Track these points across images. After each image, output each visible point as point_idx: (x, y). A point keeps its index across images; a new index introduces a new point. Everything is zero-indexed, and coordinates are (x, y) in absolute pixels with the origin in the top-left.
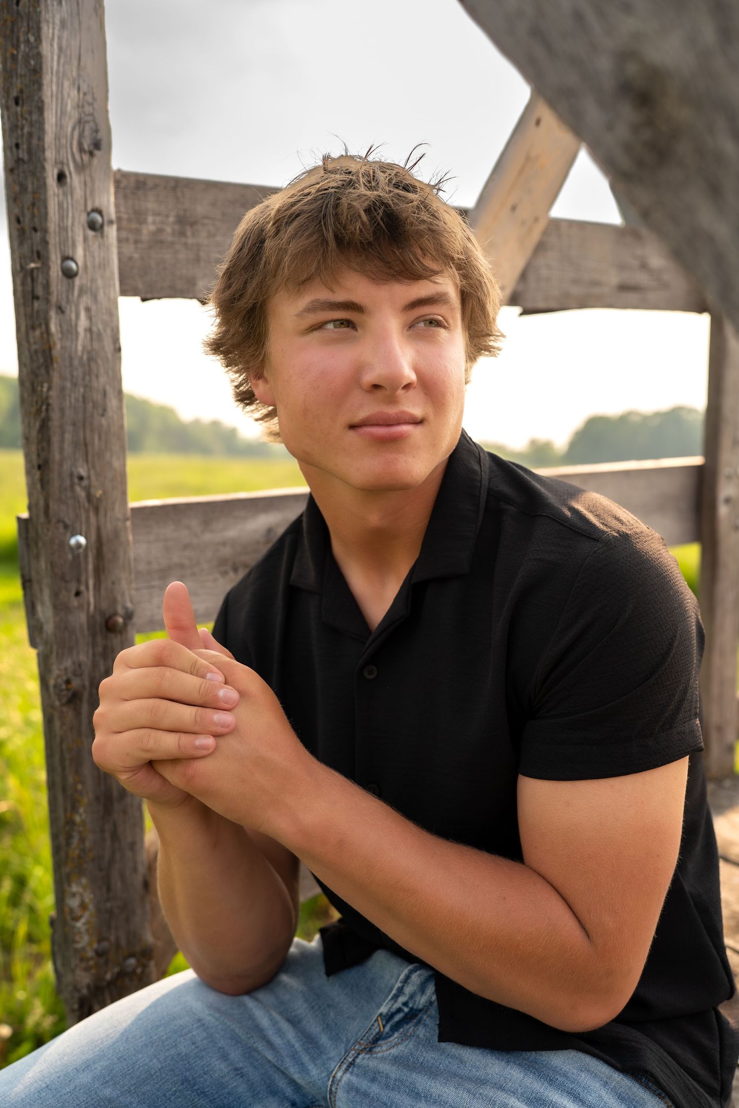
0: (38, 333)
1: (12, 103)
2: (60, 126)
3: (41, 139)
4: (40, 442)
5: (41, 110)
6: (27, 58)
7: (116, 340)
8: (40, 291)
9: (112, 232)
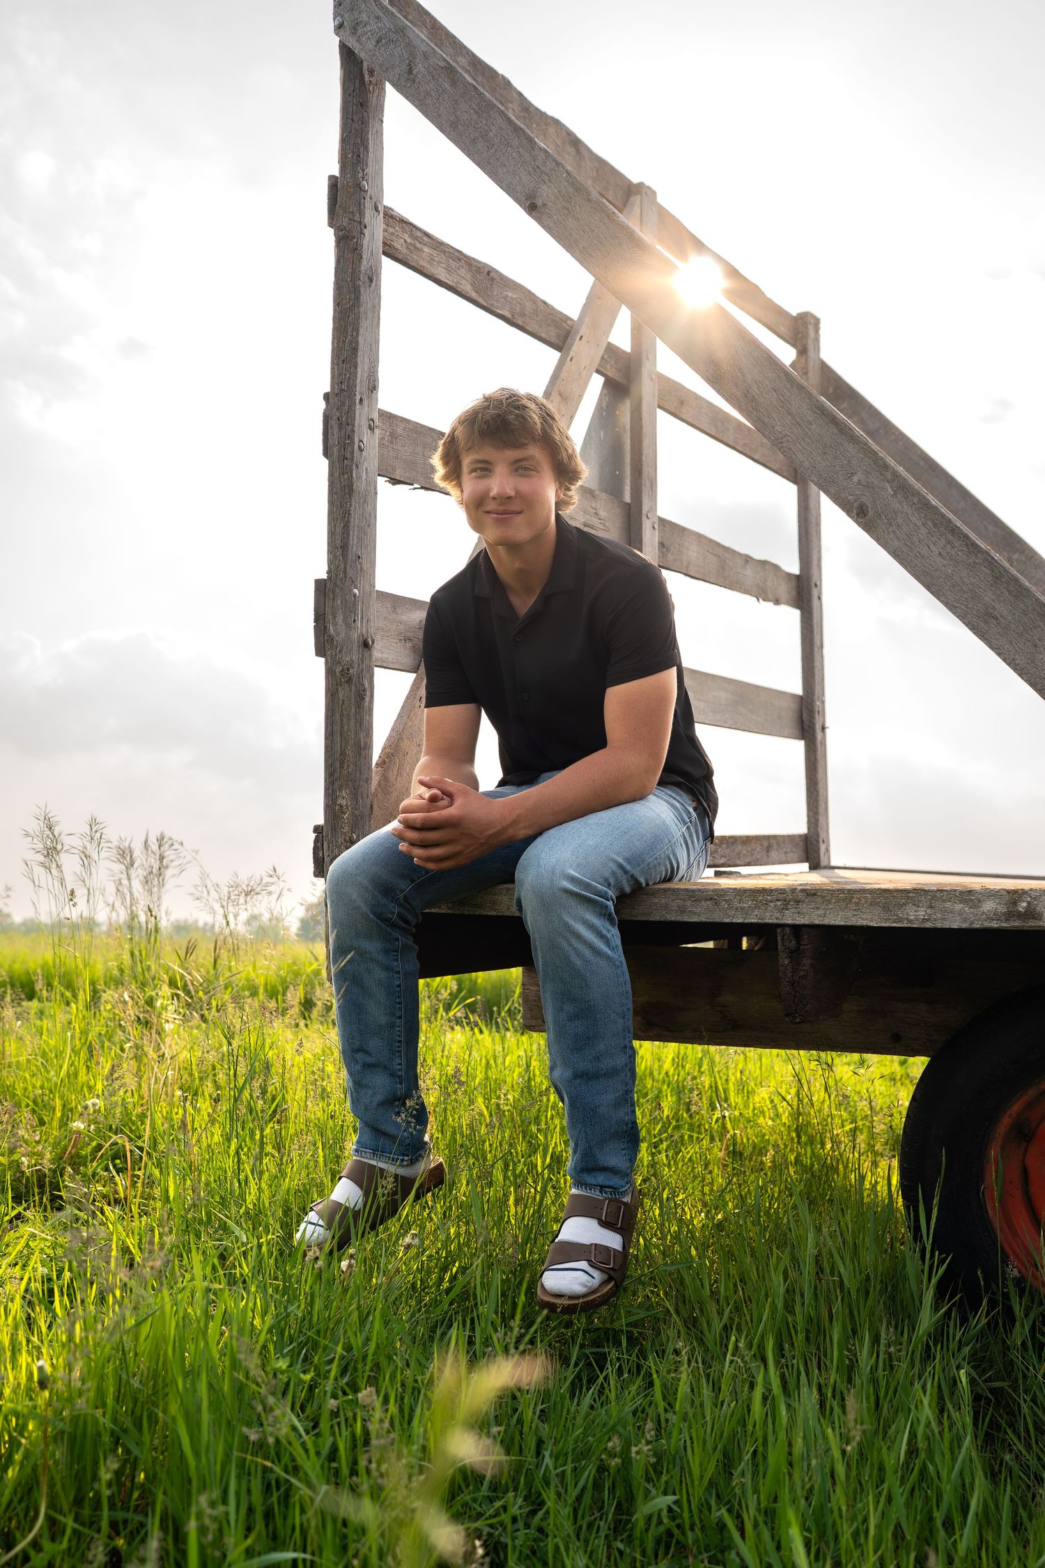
0: (346, 476)
1: (340, 362)
2: (362, 376)
3: (355, 381)
4: (343, 533)
5: (356, 367)
6: (351, 343)
7: (376, 488)
8: (348, 455)
9: (377, 431)
